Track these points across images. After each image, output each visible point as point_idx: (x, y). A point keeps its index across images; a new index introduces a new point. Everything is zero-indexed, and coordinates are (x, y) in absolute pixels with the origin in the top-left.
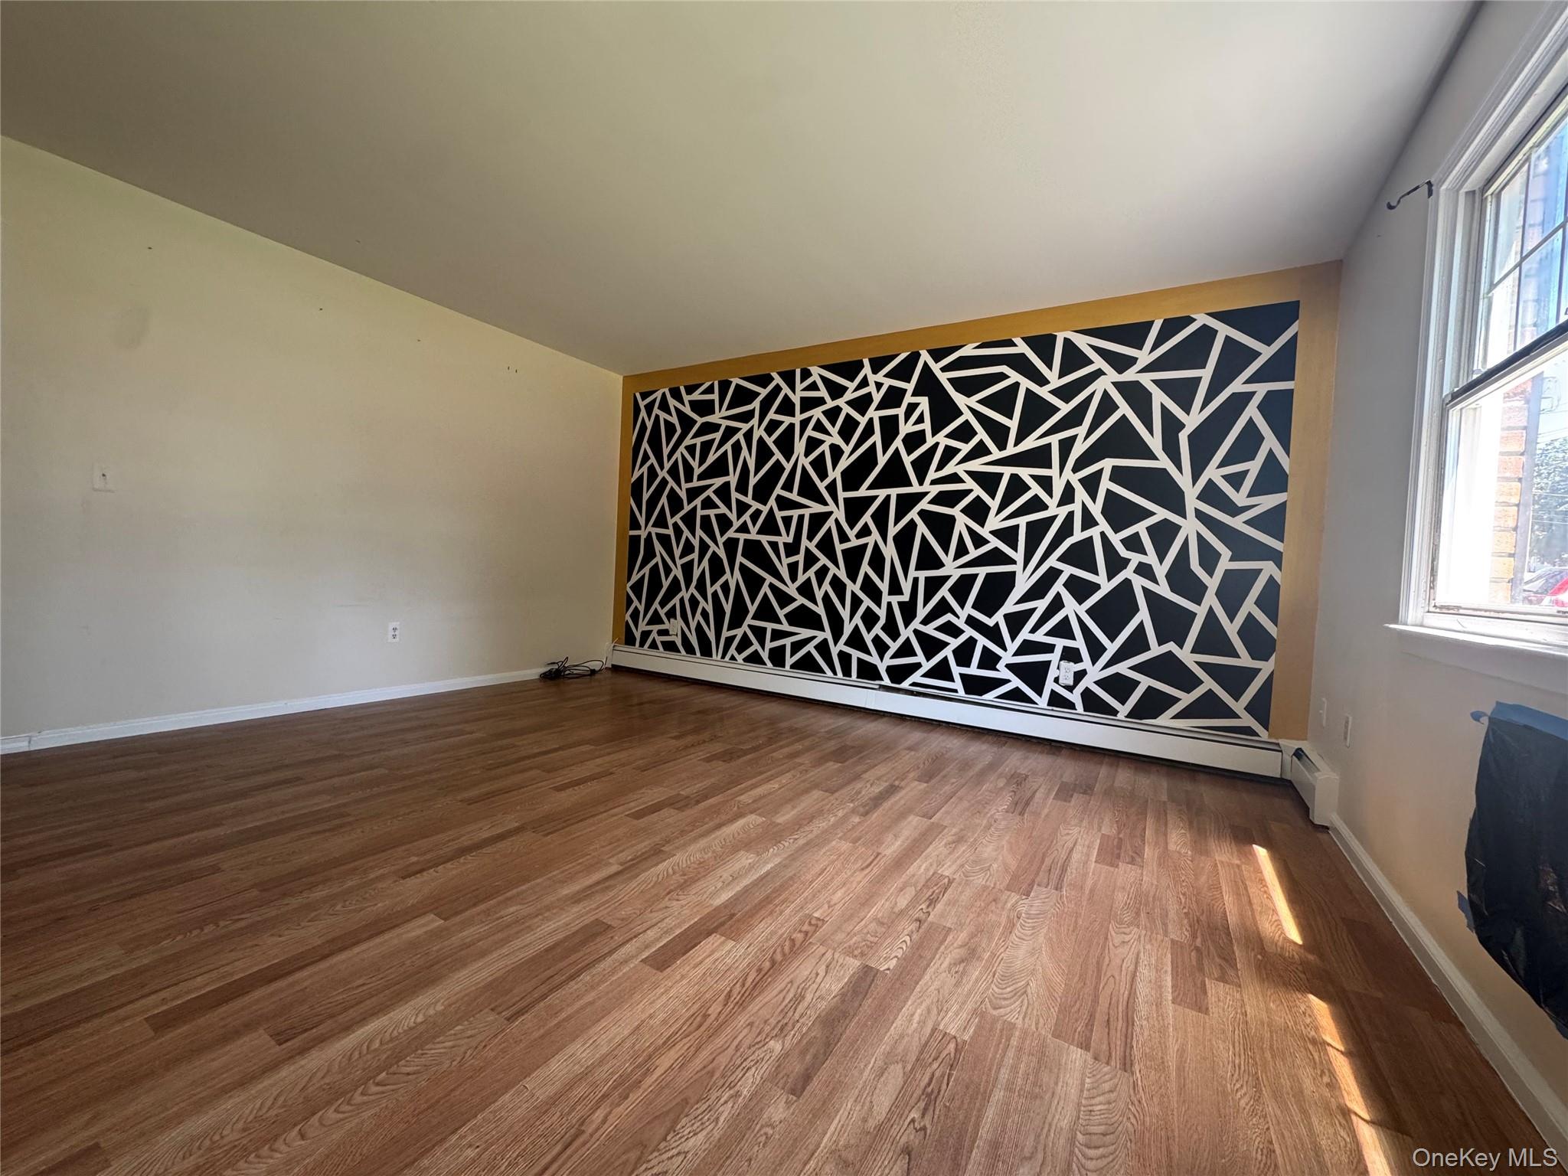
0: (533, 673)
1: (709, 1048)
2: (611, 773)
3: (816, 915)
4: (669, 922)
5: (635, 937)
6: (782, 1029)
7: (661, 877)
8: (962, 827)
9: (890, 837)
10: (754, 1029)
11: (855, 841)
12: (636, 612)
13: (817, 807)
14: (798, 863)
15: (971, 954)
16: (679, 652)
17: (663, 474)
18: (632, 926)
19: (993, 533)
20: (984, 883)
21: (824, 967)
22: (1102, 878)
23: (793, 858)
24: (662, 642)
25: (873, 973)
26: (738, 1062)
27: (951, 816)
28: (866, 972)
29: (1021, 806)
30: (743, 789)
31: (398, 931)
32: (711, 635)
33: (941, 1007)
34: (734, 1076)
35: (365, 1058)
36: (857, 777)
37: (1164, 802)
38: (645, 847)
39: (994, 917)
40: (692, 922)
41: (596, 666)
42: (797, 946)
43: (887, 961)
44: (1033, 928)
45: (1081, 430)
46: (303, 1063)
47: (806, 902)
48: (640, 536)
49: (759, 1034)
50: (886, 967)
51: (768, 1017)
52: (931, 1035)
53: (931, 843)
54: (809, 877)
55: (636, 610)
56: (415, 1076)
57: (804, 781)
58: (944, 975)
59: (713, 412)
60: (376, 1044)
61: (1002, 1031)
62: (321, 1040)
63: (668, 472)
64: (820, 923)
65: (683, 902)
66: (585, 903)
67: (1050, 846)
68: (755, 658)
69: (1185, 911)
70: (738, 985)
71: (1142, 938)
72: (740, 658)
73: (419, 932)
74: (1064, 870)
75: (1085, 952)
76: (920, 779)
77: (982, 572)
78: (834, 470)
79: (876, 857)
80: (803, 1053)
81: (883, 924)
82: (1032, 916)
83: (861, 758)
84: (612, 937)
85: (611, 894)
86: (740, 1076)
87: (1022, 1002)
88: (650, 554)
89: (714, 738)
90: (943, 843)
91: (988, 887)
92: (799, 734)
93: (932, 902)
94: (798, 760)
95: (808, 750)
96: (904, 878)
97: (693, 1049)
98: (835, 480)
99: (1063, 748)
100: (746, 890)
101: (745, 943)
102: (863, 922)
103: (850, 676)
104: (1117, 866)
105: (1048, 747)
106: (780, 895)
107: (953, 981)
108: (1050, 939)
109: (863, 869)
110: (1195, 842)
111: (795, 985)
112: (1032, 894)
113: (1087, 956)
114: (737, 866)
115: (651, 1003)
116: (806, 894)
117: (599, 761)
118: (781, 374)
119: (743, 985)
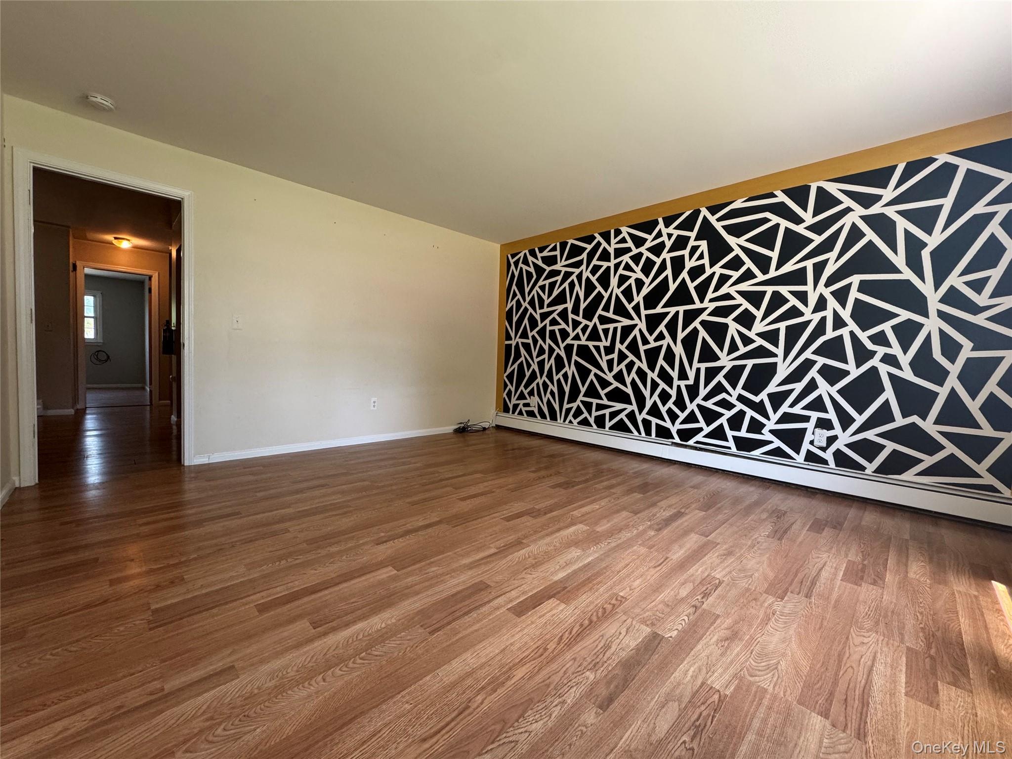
0: (450, 429)
1: (548, 668)
2: (493, 492)
3: (621, 594)
4: (525, 587)
5: (504, 594)
6: (595, 666)
7: (520, 559)
8: (732, 545)
9: (676, 547)
10: (576, 662)
11: (650, 548)
12: (510, 392)
13: (625, 522)
14: (611, 559)
15: (733, 636)
16: (536, 417)
17: (525, 305)
18: (503, 587)
19: (758, 335)
20: (747, 586)
21: (625, 629)
22: (846, 593)
23: (607, 554)
24: (526, 411)
25: (659, 638)
26: (565, 682)
27: (723, 536)
28: (655, 637)
29: (780, 533)
30: (575, 507)
31: (373, 574)
32: (557, 407)
33: (710, 668)
34: (563, 689)
35: (355, 643)
36: (654, 504)
37: (907, 540)
38: (512, 539)
39: (754, 612)
40: (539, 589)
41: (486, 425)
42: (607, 613)
43: (671, 631)
44: (785, 623)
45: (833, 255)
46: (325, 640)
47: (615, 584)
48: (511, 345)
49: (579, 666)
50: (669, 635)
51: (586, 656)
52: (701, 687)
53: (707, 554)
54: (617, 569)
55: (510, 391)
56: (379, 657)
57: (615, 505)
58: (713, 647)
59: (557, 263)
60: (361, 637)
61: (756, 692)
62: (334, 630)
63: (528, 303)
64: (623, 600)
65: (534, 576)
66: (474, 570)
67: (803, 564)
68: (585, 422)
69: (922, 626)
70: (567, 633)
71: (880, 642)
72: (575, 422)
73: (384, 576)
74: (813, 583)
75: (828, 646)
76: (700, 509)
77: (750, 363)
78: (638, 295)
79: (665, 560)
80: (609, 683)
81: (668, 605)
82: (785, 614)
83: (658, 492)
84: (490, 593)
85: (491, 566)
86: (566, 691)
87: (773, 675)
88: (518, 355)
89: (558, 473)
90: (716, 554)
91: (750, 589)
92: (615, 473)
93: (706, 595)
94: (612, 491)
95: (619, 484)
96: (685, 576)
97: (537, 668)
98: (639, 302)
99: (817, 493)
100: (575, 573)
101: (572, 607)
102: (653, 604)
103: (651, 436)
104: (860, 585)
105: (805, 492)
106: (597, 578)
107: (719, 652)
108: (799, 633)
109: (655, 567)
110: (934, 574)
111: (605, 638)
112: (786, 598)
113: (830, 649)
114: (570, 556)
115: (512, 636)
116: (614, 580)
117: (486, 484)
118: (601, 234)
119: (571, 633)
